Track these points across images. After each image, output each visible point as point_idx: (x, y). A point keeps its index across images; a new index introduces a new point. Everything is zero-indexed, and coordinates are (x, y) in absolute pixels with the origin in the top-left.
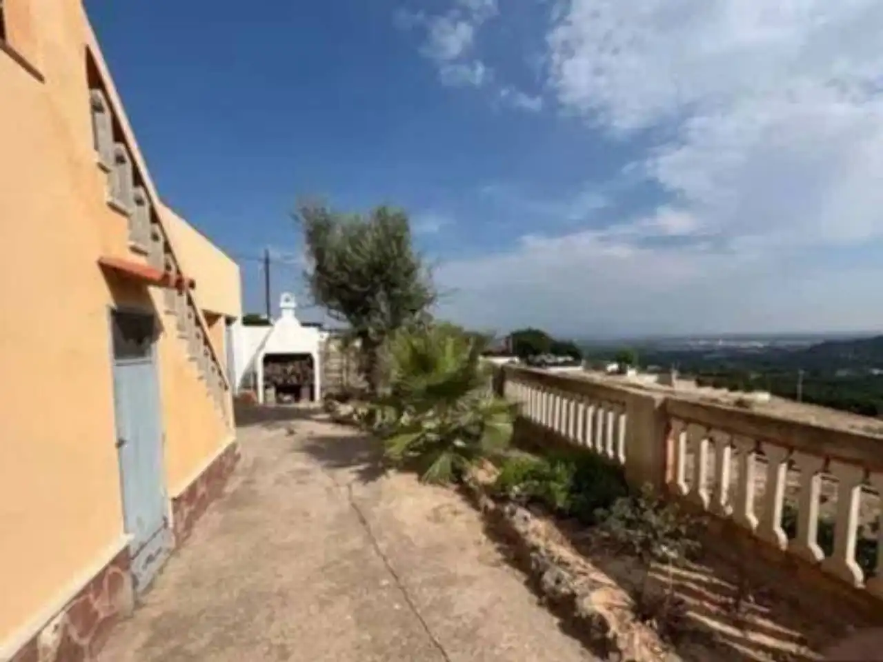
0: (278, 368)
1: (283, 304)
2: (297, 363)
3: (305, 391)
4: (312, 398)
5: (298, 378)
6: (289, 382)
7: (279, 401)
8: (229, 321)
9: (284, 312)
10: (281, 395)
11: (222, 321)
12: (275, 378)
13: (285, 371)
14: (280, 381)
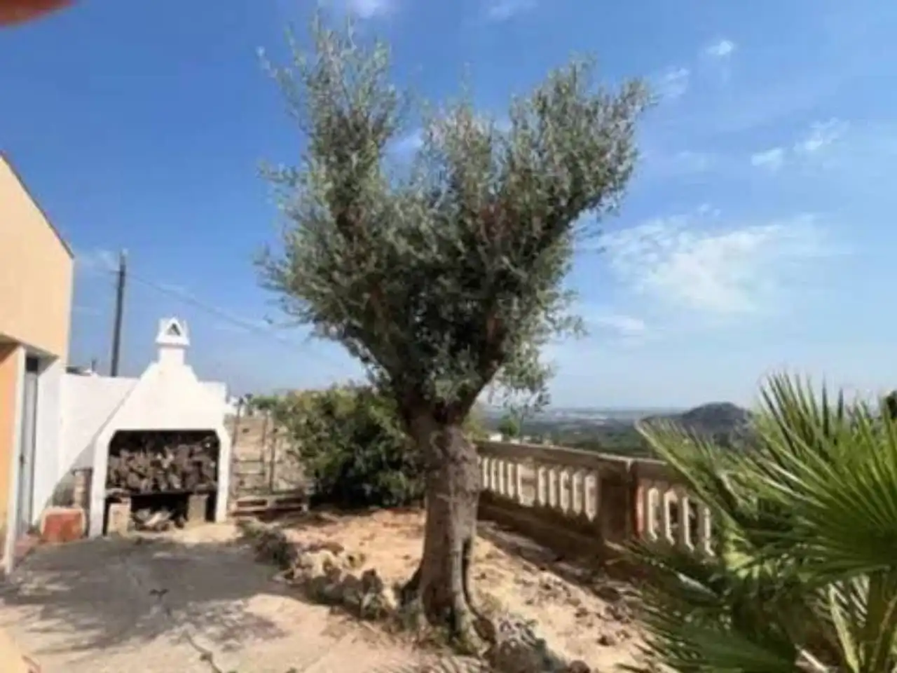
0: (142, 460)
1: (163, 337)
2: (184, 449)
3: (197, 504)
4: (210, 515)
5: (184, 476)
6: (163, 487)
7: (139, 525)
8: (35, 364)
9: (164, 353)
10: (144, 514)
11: (20, 356)
12: (133, 479)
13: (157, 464)
14: (145, 485)
